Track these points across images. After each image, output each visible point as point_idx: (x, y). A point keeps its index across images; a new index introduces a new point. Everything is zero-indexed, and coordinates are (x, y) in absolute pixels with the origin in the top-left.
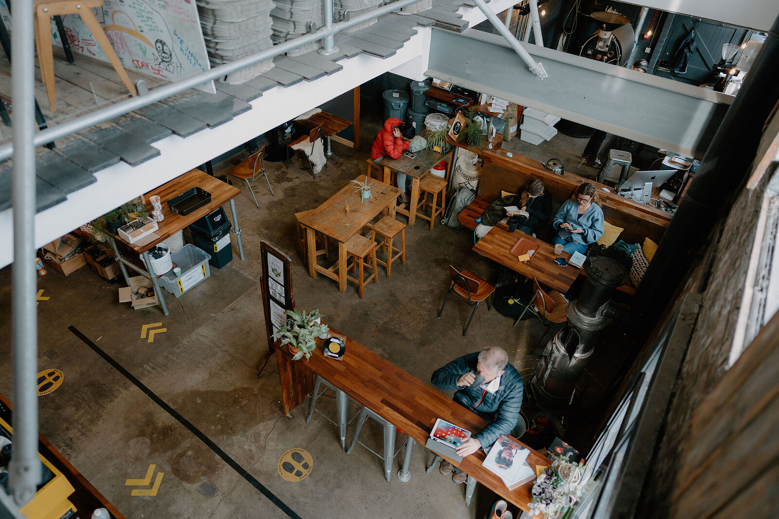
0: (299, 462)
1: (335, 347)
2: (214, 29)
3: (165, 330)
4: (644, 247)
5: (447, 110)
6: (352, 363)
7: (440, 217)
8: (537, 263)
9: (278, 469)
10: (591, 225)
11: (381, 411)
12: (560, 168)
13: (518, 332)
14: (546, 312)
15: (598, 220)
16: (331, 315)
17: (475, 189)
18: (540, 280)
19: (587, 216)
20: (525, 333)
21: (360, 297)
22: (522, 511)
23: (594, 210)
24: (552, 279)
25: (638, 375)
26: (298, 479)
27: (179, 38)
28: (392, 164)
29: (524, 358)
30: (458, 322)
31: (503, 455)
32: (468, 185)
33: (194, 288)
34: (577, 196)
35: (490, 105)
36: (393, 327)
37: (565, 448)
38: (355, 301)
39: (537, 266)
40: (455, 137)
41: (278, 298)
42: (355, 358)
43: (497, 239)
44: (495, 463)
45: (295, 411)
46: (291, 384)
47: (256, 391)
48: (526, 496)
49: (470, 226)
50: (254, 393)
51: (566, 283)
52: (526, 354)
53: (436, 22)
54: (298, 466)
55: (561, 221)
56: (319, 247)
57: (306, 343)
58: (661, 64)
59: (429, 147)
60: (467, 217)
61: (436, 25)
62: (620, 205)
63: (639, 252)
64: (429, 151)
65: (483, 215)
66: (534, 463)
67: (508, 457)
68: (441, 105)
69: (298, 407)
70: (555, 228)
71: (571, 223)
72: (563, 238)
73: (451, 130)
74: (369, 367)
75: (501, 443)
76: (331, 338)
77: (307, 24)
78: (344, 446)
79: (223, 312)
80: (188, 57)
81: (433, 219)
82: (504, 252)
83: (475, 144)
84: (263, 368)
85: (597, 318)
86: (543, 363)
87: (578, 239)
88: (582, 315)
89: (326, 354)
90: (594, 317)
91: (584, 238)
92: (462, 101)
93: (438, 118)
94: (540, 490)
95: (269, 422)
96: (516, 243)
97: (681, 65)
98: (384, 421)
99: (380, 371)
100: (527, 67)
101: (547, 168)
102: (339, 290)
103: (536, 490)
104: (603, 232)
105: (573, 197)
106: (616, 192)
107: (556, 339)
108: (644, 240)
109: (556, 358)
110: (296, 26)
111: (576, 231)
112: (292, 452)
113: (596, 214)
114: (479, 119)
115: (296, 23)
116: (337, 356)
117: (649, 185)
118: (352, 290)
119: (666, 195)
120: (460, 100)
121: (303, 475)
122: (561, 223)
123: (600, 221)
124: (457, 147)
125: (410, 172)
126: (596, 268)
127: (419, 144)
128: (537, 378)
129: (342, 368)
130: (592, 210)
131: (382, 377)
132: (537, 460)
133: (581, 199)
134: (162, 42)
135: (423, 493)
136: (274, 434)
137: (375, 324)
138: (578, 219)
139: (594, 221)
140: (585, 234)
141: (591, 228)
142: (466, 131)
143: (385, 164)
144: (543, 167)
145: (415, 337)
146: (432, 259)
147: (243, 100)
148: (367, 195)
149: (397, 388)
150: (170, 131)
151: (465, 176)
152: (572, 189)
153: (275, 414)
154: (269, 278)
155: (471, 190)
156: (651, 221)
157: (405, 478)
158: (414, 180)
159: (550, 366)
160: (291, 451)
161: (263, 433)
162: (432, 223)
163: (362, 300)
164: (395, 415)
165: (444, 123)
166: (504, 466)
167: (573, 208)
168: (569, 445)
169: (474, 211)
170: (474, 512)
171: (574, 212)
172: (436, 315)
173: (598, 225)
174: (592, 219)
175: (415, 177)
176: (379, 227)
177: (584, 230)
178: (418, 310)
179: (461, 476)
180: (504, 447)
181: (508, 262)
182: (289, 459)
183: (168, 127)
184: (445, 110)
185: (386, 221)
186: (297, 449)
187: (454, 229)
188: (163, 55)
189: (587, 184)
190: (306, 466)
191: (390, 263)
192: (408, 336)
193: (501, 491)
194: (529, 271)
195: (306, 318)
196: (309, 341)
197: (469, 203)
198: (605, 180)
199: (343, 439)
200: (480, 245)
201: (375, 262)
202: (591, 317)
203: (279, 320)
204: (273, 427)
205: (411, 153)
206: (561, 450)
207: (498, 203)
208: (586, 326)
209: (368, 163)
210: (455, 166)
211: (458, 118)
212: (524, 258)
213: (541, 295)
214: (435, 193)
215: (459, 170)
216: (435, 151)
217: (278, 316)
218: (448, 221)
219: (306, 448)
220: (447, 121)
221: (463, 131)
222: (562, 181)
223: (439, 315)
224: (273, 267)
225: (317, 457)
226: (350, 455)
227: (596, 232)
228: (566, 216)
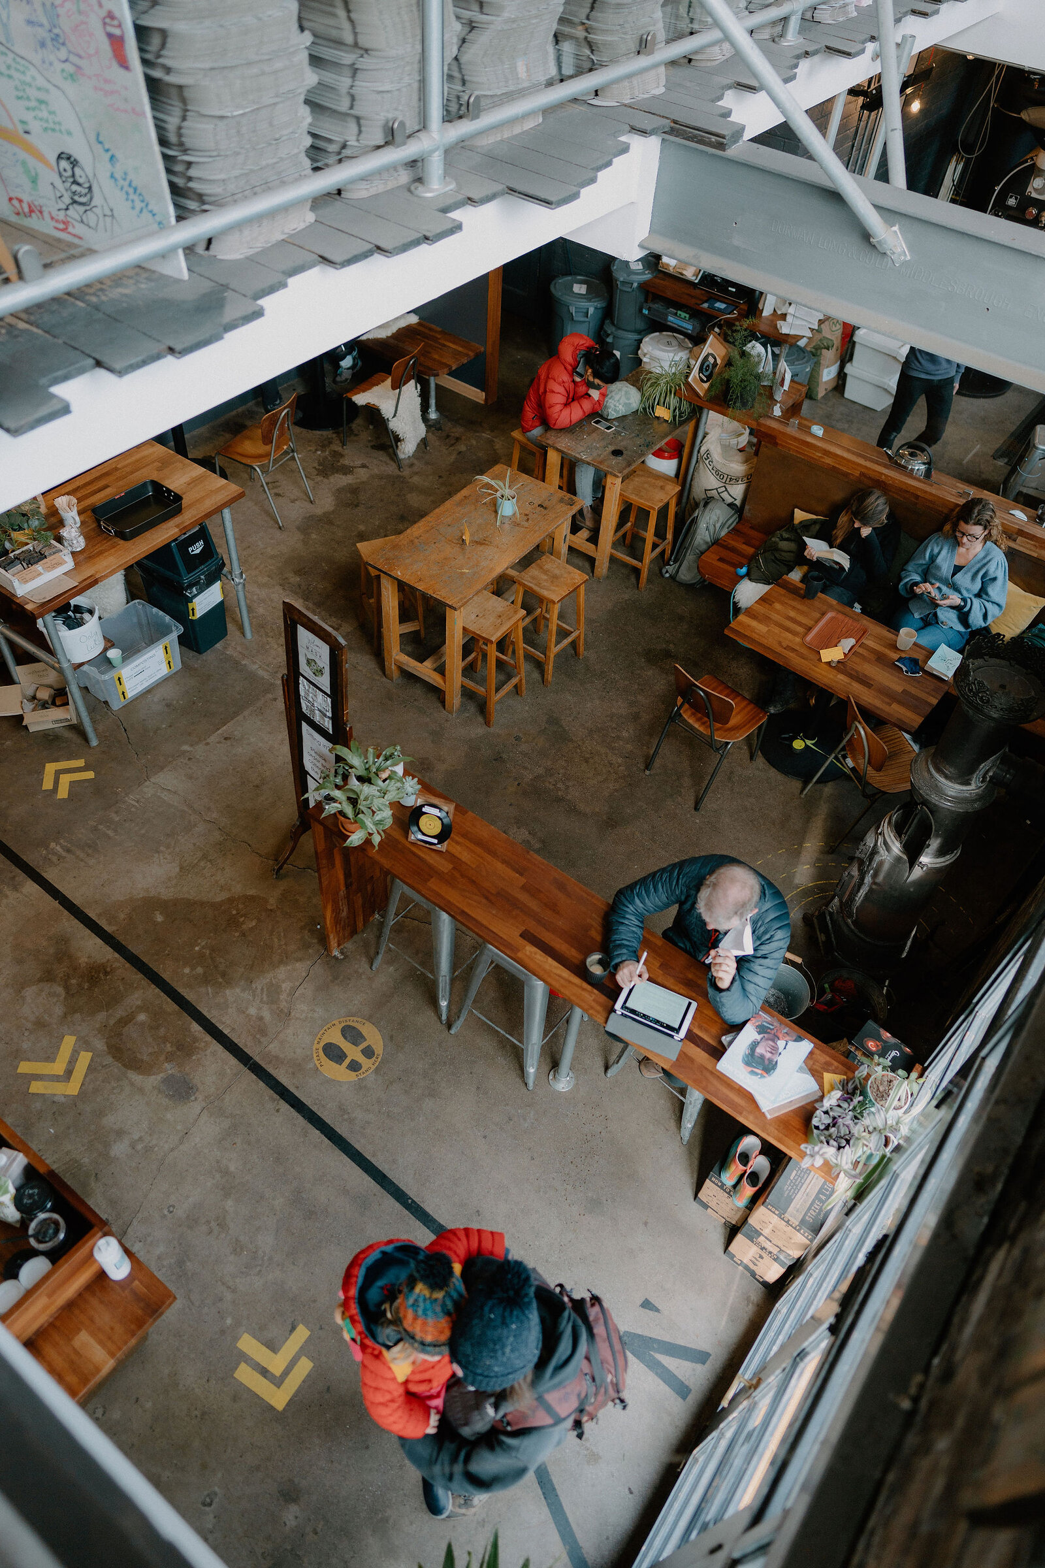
0: (355, 1044)
1: (431, 823)
2: (183, 131)
3: (90, 775)
5: (688, 327)
6: (465, 856)
7: (662, 561)
8: (859, 668)
9: (315, 1055)
10: (981, 590)
11: (520, 955)
12: (924, 464)
13: (809, 807)
14: (870, 768)
15: (994, 579)
16: (427, 759)
17: (738, 503)
18: (862, 703)
19: (974, 570)
20: (823, 811)
21: (487, 723)
22: (790, 1158)
23: (988, 559)
24: (887, 700)
26: (352, 1076)
27: (107, 150)
28: (564, 443)
29: (818, 860)
30: (687, 781)
31: (760, 1050)
32: (725, 495)
33: (149, 691)
34: (955, 527)
35: (784, 317)
36: (552, 787)
37: (885, 1042)
38: (478, 730)
39: (857, 671)
40: (702, 388)
41: (317, 718)
42: (472, 846)
43: (777, 612)
44: (742, 1065)
45: (349, 945)
46: (341, 893)
47: (272, 902)
48: (798, 1130)
49: (723, 583)
50: (269, 907)
51: (915, 709)
52: (822, 852)
53: (673, 125)
54: (353, 1052)
55: (917, 578)
56: (405, 615)
57: (374, 812)
59: (644, 409)
60: (720, 564)
61: (672, 132)
64: (643, 417)
65: (751, 560)
66: (819, 1069)
67: (768, 1055)
68: (676, 314)
69: (356, 938)
70: (903, 593)
71: (938, 584)
72: (917, 616)
73: (696, 372)
74: (500, 867)
75: (757, 1027)
76: (423, 806)
77: (387, 122)
78: (444, 1017)
79: (207, 744)
80: (127, 193)
81: (646, 564)
82: (791, 641)
83: (744, 404)
84: (288, 858)
85: (973, 787)
86: (855, 872)
87: (949, 618)
88: (942, 780)
89: (412, 838)
90: (968, 783)
91: (964, 617)
92: (722, 306)
93: (669, 343)
94: (828, 1121)
95: (298, 965)
96: (817, 621)
98: (526, 975)
99: (521, 874)
100: (866, 236)
101: (896, 463)
102: (444, 706)
103: (819, 1119)
104: (1004, 606)
105: (947, 527)
106: (1041, 519)
107: (886, 825)
109: (881, 863)
110: (363, 129)
111: (947, 602)
112: (343, 1025)
113: (992, 568)
114: (756, 348)
115: (362, 122)
116: (435, 841)
118: (472, 708)
120: (718, 305)
121: (363, 1070)
122: (916, 584)
123: (999, 582)
124: (705, 411)
125: (601, 462)
126: (979, 683)
127: (623, 400)
128: (841, 901)
129: (444, 866)
130: (984, 558)
131: (524, 888)
132: (827, 1064)
133: (964, 534)
134: (72, 159)
135: (597, 1113)
136: (307, 990)
137: (516, 779)
138: (953, 575)
139: (988, 581)
140: (966, 609)
141: (978, 595)
142: (726, 376)
143: (550, 442)
144: (887, 461)
145: (597, 810)
146: (640, 649)
147: (245, 296)
148: (508, 508)
149: (554, 911)
150: (91, 362)
151: (719, 474)
152: (946, 511)
153: (310, 951)
154: (301, 678)
155: (731, 505)
157: (563, 1084)
158: (610, 480)
159: (868, 879)
160: (340, 1022)
161: (286, 986)
162: (644, 574)
163: (492, 730)
164: (547, 962)
165: (682, 355)
166: (759, 1071)
167: (944, 552)
168: (894, 1035)
169: (733, 550)
170: (696, 1154)
171: (945, 560)
172: (643, 767)
173: (994, 591)
174: (983, 577)
175: (611, 473)
176: (532, 577)
177: (964, 600)
178: (606, 754)
180: (762, 1036)
181: (798, 663)
182: (336, 1037)
183: (87, 352)
184: (685, 325)
185: (546, 567)
186: (352, 1018)
187: (689, 587)
188: (75, 188)
189: (979, 501)
190: (368, 1053)
191: (552, 656)
192: (581, 806)
193: (751, 1118)
194: (839, 683)
195: (374, 763)
196: (380, 810)
197: (723, 534)
198: (1020, 493)
199: (444, 1004)
200: (740, 623)
201: (521, 652)
202: (962, 784)
203: (319, 765)
204: (304, 974)
205: (607, 420)
206: (877, 1046)
207: (786, 535)
208: (949, 801)
209: (514, 439)
210: (699, 452)
211: (710, 346)
212: (832, 654)
213: (862, 732)
214: (654, 509)
215: (707, 462)
216: (658, 418)
217: (317, 757)
218: (678, 571)
219: (370, 1019)
220: (687, 352)
221: (720, 374)
222: (926, 492)
223: (647, 767)
224: (310, 657)
225: (391, 1037)
226: (456, 1035)
227: (989, 605)
228: (928, 568)
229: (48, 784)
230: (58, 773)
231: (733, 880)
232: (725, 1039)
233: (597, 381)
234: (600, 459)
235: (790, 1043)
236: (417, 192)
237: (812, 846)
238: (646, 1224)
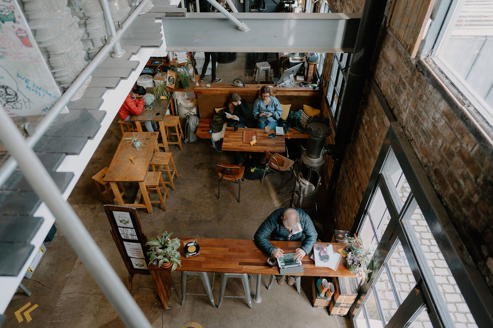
1: (192, 248)
3: (36, 306)
4: (305, 110)
6: (206, 252)
7: (183, 140)
8: (261, 142)
10: (275, 109)
12: (242, 83)
13: (265, 185)
15: (277, 105)
17: (196, 114)
18: (271, 151)
19: (271, 105)
20: (269, 184)
21: (164, 210)
23: (273, 100)
24: (274, 147)
25: (377, 176)
27: (24, 79)
28: (140, 118)
29: (277, 198)
30: (231, 196)
31: (322, 254)
32: (191, 113)
33: (39, 264)
34: (262, 96)
35: (176, 59)
36: (196, 218)
37: (342, 233)
39: (262, 144)
40: (172, 86)
41: (130, 238)
42: (206, 248)
43: (231, 138)
44: (321, 261)
45: (169, 303)
46: (163, 288)
49: (207, 137)
51: (281, 146)
53: (166, 14)
55: (258, 113)
57: (174, 256)
58: (252, 7)
59: (157, 99)
60: (203, 132)
61: (166, 16)
62: (285, 92)
63: (304, 114)
64: (158, 101)
65: (211, 127)
66: (336, 250)
67: (325, 254)
69: (170, 299)
70: (256, 118)
71: (265, 112)
72: (263, 122)
73: (168, 82)
74: (218, 249)
75: (316, 249)
76: (187, 244)
78: (214, 305)
79: (75, 269)
80: (36, 91)
81: (180, 142)
82: (240, 144)
84: (131, 289)
85: (321, 158)
86: (296, 195)
87: (271, 119)
89: (187, 256)
90: (319, 157)
91: (274, 118)
92: (158, 62)
93: (145, 78)
94: (352, 261)
95: (158, 320)
96: (243, 135)
97: (262, 5)
98: (241, 275)
99: (226, 247)
100: (237, 28)
101: (235, 86)
102: (148, 213)
103: (350, 262)
104: (282, 110)
105: (259, 97)
106: (276, 85)
107: (300, 178)
108: (303, 106)
109: (304, 189)
110: (94, 42)
111: (269, 116)
113: (275, 102)
114: (179, 70)
115: (93, 40)
116: (196, 253)
117: (292, 76)
118: (156, 209)
119: (300, 79)
120: (156, 62)
122: (259, 115)
124: (174, 92)
125: (155, 119)
127: (150, 99)
128: (295, 205)
129: (203, 259)
130: (272, 101)
131: (230, 251)
132: (337, 247)
133: (264, 97)
134: (5, 87)
135: (273, 302)
136: (166, 325)
137: (184, 222)
138: (267, 108)
139: (275, 106)
140: (274, 115)
141: (275, 111)
142: (179, 80)
143: (135, 119)
144: (232, 86)
145: (213, 218)
146: (193, 167)
147: (95, 110)
148: (138, 144)
149: (242, 252)
150: (64, 154)
151: (187, 108)
152: (256, 93)
153: (158, 313)
154: (119, 228)
155: (194, 115)
156: (303, 95)
157: (259, 300)
158: (160, 123)
159: (302, 195)
162: (181, 145)
163: (167, 212)
164: (252, 267)
165: (151, 80)
166: (326, 260)
167: (261, 103)
168: (343, 230)
169: (203, 127)
170: (304, 295)
171: (263, 105)
172: (217, 199)
173: (278, 108)
174: (274, 106)
175: (160, 121)
176: (156, 161)
177: (272, 113)
178: (204, 200)
179: (292, 280)
180: (319, 250)
181: (246, 148)
183: (60, 152)
184: (149, 71)
185: (158, 156)
186: (186, 325)
187: (194, 143)
188: (7, 97)
189: (265, 87)
191: (172, 181)
192: (208, 219)
193: (332, 274)
194: (260, 149)
196: (175, 254)
197: (198, 124)
199: (212, 301)
200: (224, 145)
201: (164, 184)
203: (135, 252)
204: (162, 322)
205: (148, 106)
206: (341, 235)
207: (217, 117)
208: (316, 164)
209: (119, 124)
210: (177, 104)
211: (169, 74)
212: (253, 142)
213: (275, 158)
214: (176, 125)
215: (182, 106)
216: (162, 99)
217: (133, 250)
218: (189, 140)
219: (192, 321)
220: (152, 78)
221: (176, 80)
222: (249, 90)
223: (218, 198)
224: (121, 219)
225: (203, 322)
226: (221, 307)
227: (279, 112)
228: (259, 109)
229: (20, 320)
230: (22, 313)
231: (290, 214)
232: (312, 258)
233: (141, 96)
234: (154, 118)
235: (327, 248)
236: (116, 57)
237: (273, 195)
238: (306, 323)
